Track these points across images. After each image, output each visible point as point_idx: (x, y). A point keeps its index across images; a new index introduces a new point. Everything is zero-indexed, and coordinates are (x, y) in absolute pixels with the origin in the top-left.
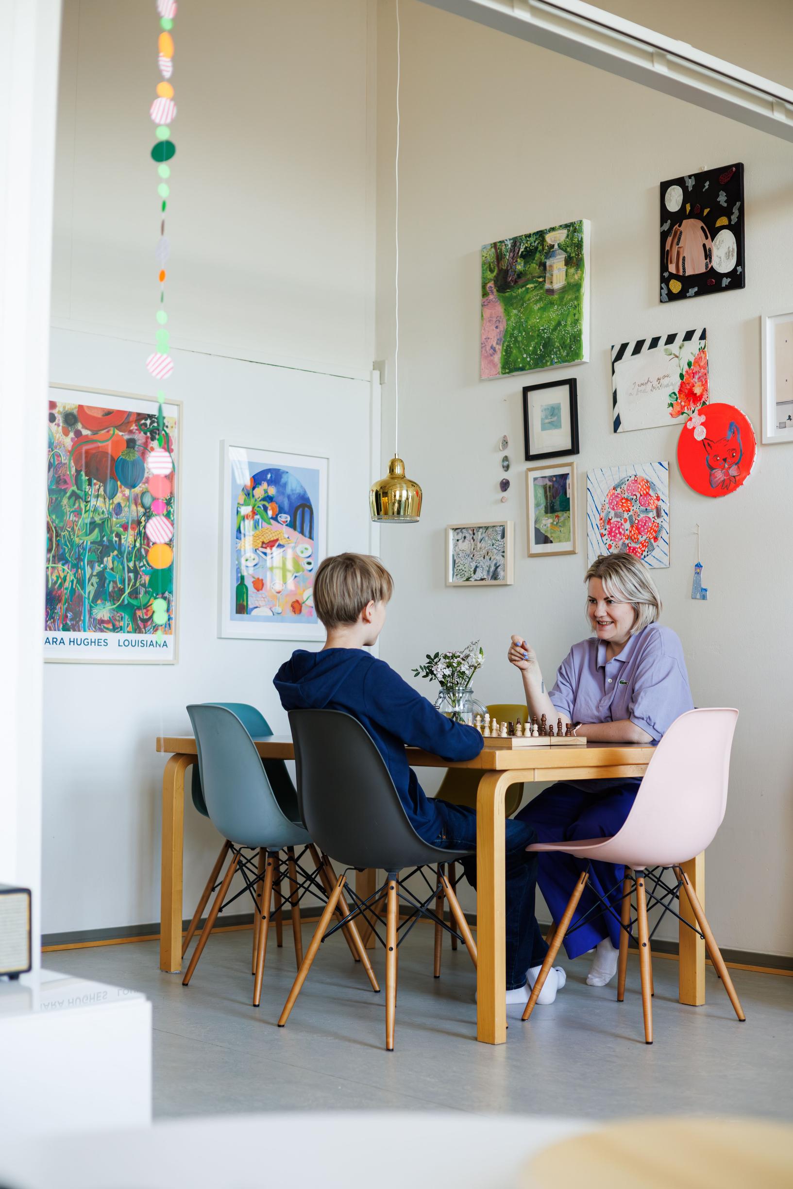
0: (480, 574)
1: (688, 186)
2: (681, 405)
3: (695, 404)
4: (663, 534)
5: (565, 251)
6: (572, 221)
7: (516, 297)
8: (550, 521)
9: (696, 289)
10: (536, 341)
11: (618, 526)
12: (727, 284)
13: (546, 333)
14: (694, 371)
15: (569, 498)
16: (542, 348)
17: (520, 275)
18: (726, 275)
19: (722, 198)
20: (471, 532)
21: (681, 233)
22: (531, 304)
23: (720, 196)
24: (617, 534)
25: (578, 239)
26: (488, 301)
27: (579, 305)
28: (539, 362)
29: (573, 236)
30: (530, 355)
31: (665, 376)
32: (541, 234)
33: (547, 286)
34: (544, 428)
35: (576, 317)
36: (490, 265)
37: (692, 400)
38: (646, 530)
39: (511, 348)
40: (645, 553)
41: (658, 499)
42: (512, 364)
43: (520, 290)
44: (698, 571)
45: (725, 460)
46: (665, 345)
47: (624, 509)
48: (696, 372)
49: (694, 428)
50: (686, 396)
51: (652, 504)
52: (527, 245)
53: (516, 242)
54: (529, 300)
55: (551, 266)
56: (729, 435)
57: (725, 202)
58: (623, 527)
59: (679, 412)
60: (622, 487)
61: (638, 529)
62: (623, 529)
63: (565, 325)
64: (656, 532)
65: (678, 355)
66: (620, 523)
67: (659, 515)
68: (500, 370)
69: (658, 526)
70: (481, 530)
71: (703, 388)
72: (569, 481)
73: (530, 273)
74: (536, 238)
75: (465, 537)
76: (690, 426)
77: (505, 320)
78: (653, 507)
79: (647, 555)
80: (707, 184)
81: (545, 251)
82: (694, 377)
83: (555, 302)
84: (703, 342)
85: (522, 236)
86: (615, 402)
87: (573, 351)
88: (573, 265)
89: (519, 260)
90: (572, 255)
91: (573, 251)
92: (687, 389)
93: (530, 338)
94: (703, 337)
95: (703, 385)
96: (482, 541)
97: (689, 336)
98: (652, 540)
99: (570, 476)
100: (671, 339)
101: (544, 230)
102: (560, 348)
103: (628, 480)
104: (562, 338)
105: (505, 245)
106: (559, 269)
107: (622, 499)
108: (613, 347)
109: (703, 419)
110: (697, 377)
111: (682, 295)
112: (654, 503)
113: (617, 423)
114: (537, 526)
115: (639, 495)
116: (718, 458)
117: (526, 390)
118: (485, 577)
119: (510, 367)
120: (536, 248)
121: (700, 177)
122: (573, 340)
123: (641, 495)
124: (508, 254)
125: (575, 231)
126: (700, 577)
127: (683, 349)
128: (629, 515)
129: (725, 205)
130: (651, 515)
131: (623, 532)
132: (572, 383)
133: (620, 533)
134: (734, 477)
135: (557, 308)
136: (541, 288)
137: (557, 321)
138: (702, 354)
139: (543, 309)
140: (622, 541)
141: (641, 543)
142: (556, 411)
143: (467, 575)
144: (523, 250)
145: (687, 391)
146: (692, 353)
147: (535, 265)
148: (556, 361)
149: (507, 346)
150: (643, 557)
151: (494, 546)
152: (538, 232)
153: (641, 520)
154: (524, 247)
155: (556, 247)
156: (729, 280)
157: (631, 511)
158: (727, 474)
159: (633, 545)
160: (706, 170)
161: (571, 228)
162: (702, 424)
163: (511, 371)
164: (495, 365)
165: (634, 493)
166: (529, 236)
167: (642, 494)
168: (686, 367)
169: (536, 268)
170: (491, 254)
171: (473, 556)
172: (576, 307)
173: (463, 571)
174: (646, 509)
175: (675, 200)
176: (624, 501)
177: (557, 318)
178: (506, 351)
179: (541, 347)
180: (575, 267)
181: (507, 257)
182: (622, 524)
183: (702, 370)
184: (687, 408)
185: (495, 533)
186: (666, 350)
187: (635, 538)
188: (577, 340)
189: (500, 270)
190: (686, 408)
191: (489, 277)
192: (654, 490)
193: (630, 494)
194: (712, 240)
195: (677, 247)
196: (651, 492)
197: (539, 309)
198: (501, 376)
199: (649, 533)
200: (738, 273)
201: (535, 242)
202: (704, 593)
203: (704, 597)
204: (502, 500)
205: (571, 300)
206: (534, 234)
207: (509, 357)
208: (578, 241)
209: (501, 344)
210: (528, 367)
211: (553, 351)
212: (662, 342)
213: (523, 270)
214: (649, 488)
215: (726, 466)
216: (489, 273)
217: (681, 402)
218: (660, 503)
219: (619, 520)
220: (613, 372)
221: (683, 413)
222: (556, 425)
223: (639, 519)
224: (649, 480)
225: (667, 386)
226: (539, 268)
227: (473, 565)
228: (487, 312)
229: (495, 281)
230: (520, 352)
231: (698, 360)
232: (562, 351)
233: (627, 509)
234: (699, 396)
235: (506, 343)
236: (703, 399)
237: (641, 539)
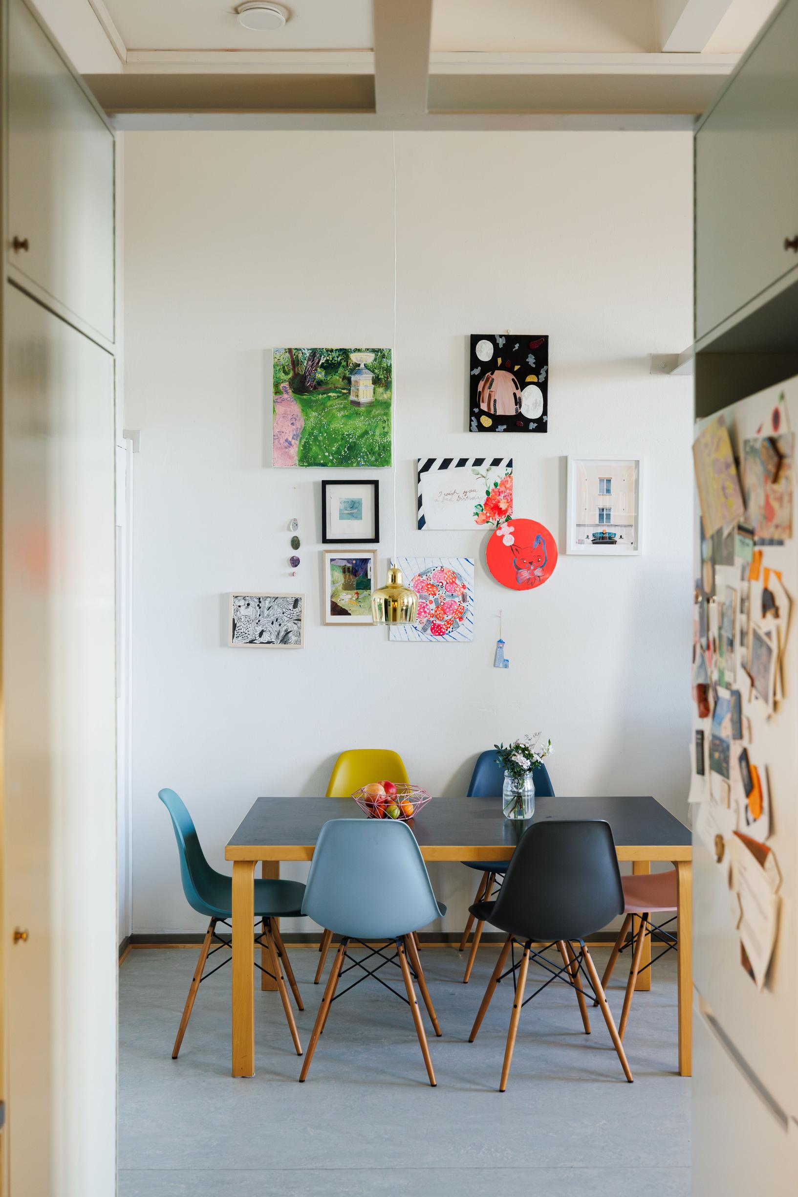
0: (266, 637)
1: (498, 344)
2: (487, 516)
3: (499, 516)
4: (469, 615)
5: (373, 372)
6: (381, 347)
7: (316, 401)
8: (350, 596)
9: (505, 427)
10: (340, 443)
11: (423, 606)
12: (534, 428)
13: (352, 438)
14: (500, 491)
15: (370, 579)
16: (346, 450)
17: (320, 383)
18: (534, 421)
19: (531, 360)
20: (257, 601)
21: (493, 380)
22: (334, 411)
23: (529, 358)
24: (421, 612)
25: (387, 364)
26: (282, 399)
27: (388, 420)
28: (344, 461)
29: (381, 361)
30: (332, 454)
31: (471, 491)
32: (345, 352)
33: (352, 397)
34: (342, 517)
35: (386, 430)
36: (284, 368)
37: (497, 513)
38: (452, 611)
39: (310, 445)
40: (450, 629)
41: (464, 587)
42: (311, 459)
43: (320, 396)
44: (501, 645)
45: (531, 563)
46: (473, 466)
47: (429, 593)
48: (502, 492)
49: (503, 536)
50: (491, 509)
51: (458, 591)
52: (328, 358)
53: (315, 353)
54: (331, 406)
55: (356, 382)
56: (535, 544)
57: (534, 363)
58: (428, 607)
59: (484, 520)
60: (428, 575)
61: (443, 609)
62: (428, 609)
63: (374, 435)
64: (461, 613)
65: (485, 476)
66: (425, 604)
67: (464, 600)
68: (297, 462)
69: (463, 609)
70: (269, 599)
71: (508, 504)
72: (370, 565)
73: (332, 384)
74: (339, 355)
75: (248, 605)
76: (499, 533)
77: (302, 419)
78: (459, 593)
79: (452, 631)
80: (517, 346)
81: (349, 367)
82: (499, 495)
83: (362, 413)
84: (509, 469)
85: (323, 349)
86: (420, 504)
87: (382, 458)
88: (381, 385)
89: (319, 370)
90: (380, 377)
91: (381, 373)
92: (492, 503)
93: (334, 441)
94: (510, 465)
95: (508, 502)
96: (271, 609)
97: (496, 462)
98: (458, 620)
99: (372, 561)
100: (479, 462)
101: (349, 349)
102: (368, 453)
103: (434, 570)
104: (370, 445)
105: (303, 353)
106: (366, 386)
107: (428, 585)
108: (419, 460)
109: (512, 529)
110: (502, 495)
111: (492, 429)
112: (460, 590)
113: (421, 523)
114: (333, 600)
115: (445, 583)
116: (525, 561)
117: (325, 483)
118: (273, 640)
119: (307, 460)
120: (340, 363)
121: (511, 339)
122: (382, 448)
123: (447, 583)
124: (306, 362)
125: (383, 356)
126: (503, 651)
127: (490, 472)
128: (435, 598)
129: (534, 366)
130: (457, 600)
131: (428, 611)
132: (375, 483)
133: (425, 612)
134: (539, 577)
135: (364, 419)
136: (345, 399)
137: (364, 430)
138: (508, 478)
139: (348, 417)
140: (427, 618)
141: (446, 621)
142: (357, 505)
143: (250, 638)
144: (324, 361)
145: (492, 505)
146: (498, 476)
147: (338, 378)
148: (363, 464)
149: (305, 442)
150: (447, 632)
151: (285, 614)
152: (341, 350)
153: (447, 603)
154: (325, 359)
155: (362, 366)
156: (536, 425)
157: (437, 595)
158: (532, 574)
159: (438, 622)
160: (510, 334)
161: (379, 353)
162: (511, 533)
163: (310, 465)
164: (290, 457)
165: (440, 581)
166: (332, 351)
167: (448, 582)
168: (492, 487)
169: (339, 380)
170: (286, 359)
171: (259, 621)
172: (385, 422)
173: (246, 634)
174: (452, 595)
175: (485, 351)
176: (429, 586)
177: (364, 428)
178: (304, 446)
179: (346, 449)
180: (384, 388)
181: (305, 364)
182: (427, 605)
183: (508, 491)
184: (492, 518)
185: (285, 603)
186: (473, 470)
187: (440, 617)
188: (387, 450)
189: (296, 375)
190: (491, 518)
191: (282, 378)
192: (460, 580)
193: (436, 581)
194: (522, 391)
195: (489, 390)
196: (457, 581)
197: (343, 416)
198: (298, 467)
199: (454, 614)
200: (544, 421)
201: (338, 357)
202: (506, 662)
203: (506, 666)
204: (293, 574)
205: (379, 415)
206: (336, 350)
207: (308, 452)
208: (387, 366)
209: (299, 439)
210: (330, 464)
211: (360, 455)
212: (470, 463)
213: (324, 379)
214: (455, 578)
215: (532, 568)
216: (283, 374)
217: (486, 513)
218: (466, 591)
219: (424, 601)
220: (419, 480)
221: (488, 522)
222: (358, 516)
223: (444, 602)
224: (455, 571)
225: (473, 498)
226: (343, 381)
227: (259, 629)
228: (280, 409)
229: (289, 383)
230: (321, 449)
231: (503, 483)
232: (369, 456)
233: (433, 593)
234: (504, 511)
235: (305, 440)
236: (508, 514)
237: (446, 618)
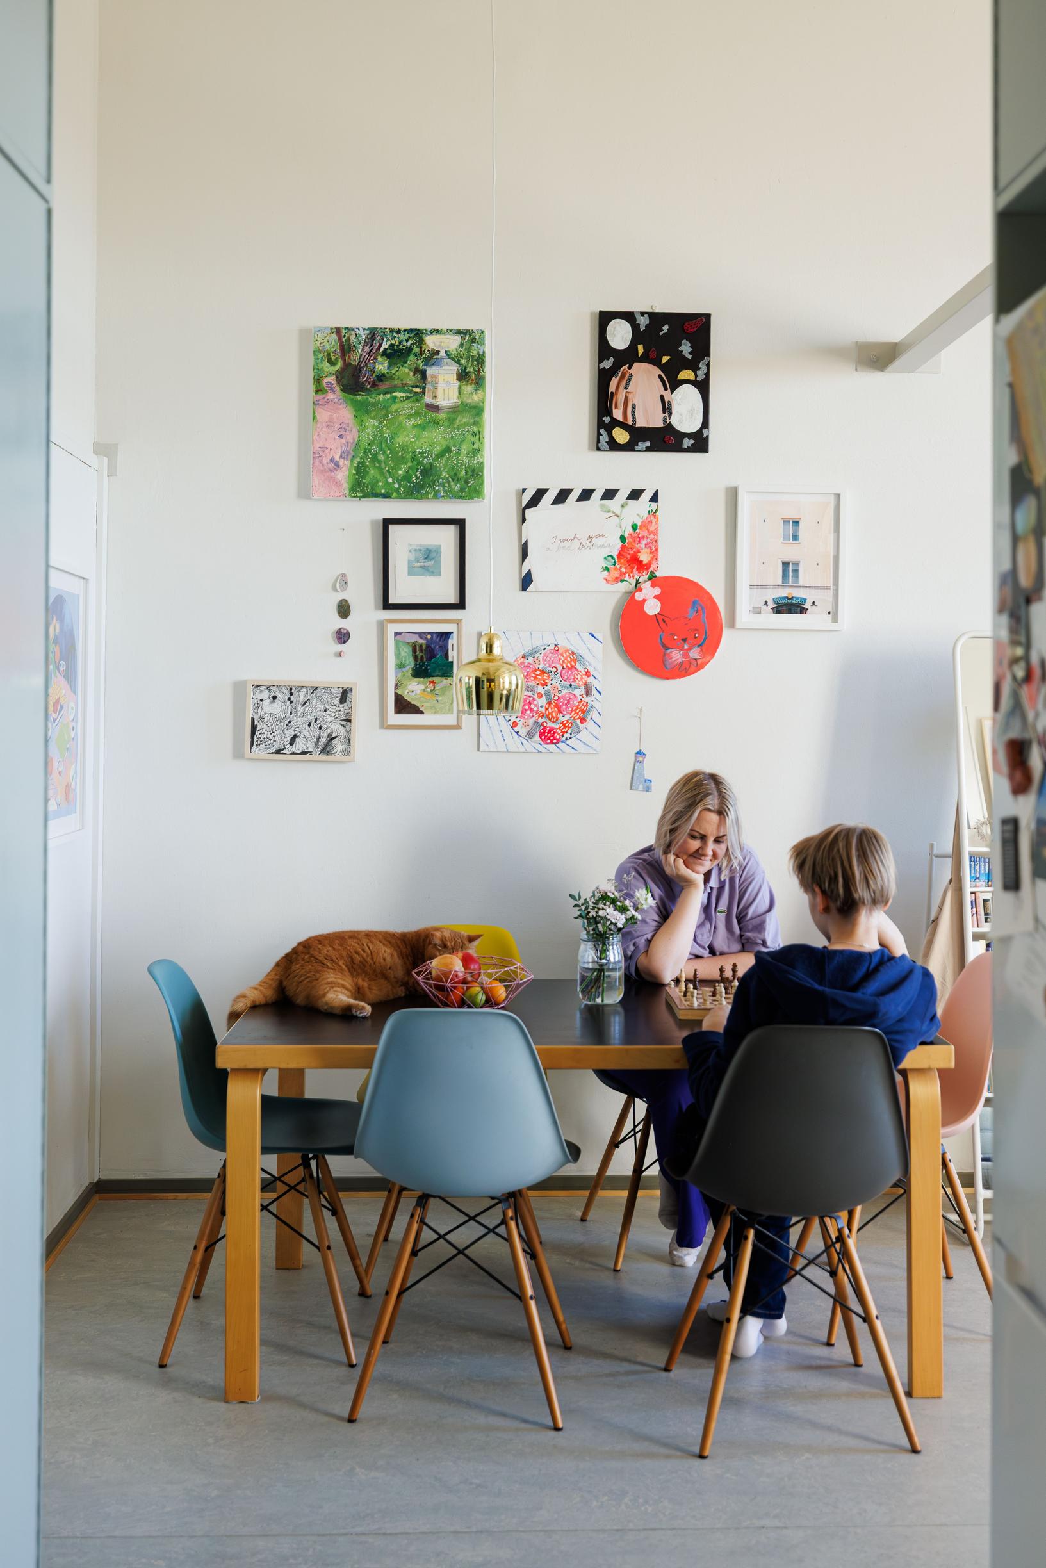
0: (299, 745)
1: (639, 325)
2: (621, 572)
3: (639, 573)
4: (594, 714)
5: (458, 362)
6: (470, 327)
7: (375, 404)
8: (422, 687)
9: (648, 444)
10: (409, 464)
11: (528, 701)
12: (690, 445)
13: (427, 457)
14: (640, 536)
15: (452, 662)
16: (419, 475)
17: (381, 378)
18: (690, 436)
19: (686, 348)
20: (287, 692)
21: (631, 376)
22: (401, 418)
23: (683, 345)
24: (526, 710)
25: (478, 352)
26: (326, 400)
27: (479, 432)
28: (415, 490)
29: (470, 346)
30: (398, 480)
31: (598, 536)
32: (417, 334)
33: (428, 399)
34: (412, 572)
35: (476, 446)
36: (329, 355)
37: (635, 568)
38: (570, 709)
39: (366, 467)
40: (567, 735)
41: (588, 674)
42: (367, 487)
43: (382, 397)
44: (641, 759)
45: (684, 640)
46: (601, 499)
47: (538, 682)
48: (643, 537)
49: (644, 600)
50: (628, 562)
51: (579, 679)
52: (393, 342)
53: (374, 334)
54: (397, 411)
55: (433, 376)
56: (691, 613)
57: (690, 353)
58: (535, 703)
59: (617, 578)
60: (536, 656)
61: (557, 706)
62: (536, 706)
63: (458, 454)
64: (583, 712)
65: (619, 514)
66: (531, 698)
67: (588, 693)
68: (347, 492)
69: (587, 706)
70: (304, 690)
71: (651, 555)
72: (452, 641)
73: (398, 379)
74: (409, 337)
75: (275, 698)
76: (639, 596)
77: (355, 430)
78: (581, 683)
79: (570, 738)
80: (666, 328)
81: (424, 356)
82: (639, 542)
83: (441, 422)
84: (654, 505)
85: (386, 328)
86: (524, 554)
87: (470, 486)
88: (470, 382)
89: (380, 358)
90: (468, 370)
91: (470, 364)
92: (629, 554)
93: (399, 461)
94: (655, 498)
95: (651, 553)
96: (307, 704)
97: (635, 495)
98: (578, 721)
99: (455, 636)
100: (610, 494)
101: (423, 330)
102: (450, 479)
103: (544, 649)
104: (453, 468)
105: (356, 334)
106: (448, 383)
107: (536, 670)
108: (524, 490)
109: (657, 591)
110: (644, 542)
111: (629, 447)
112: (582, 678)
113: (526, 581)
114: (399, 692)
115: (560, 668)
116: (676, 637)
117: (387, 522)
118: (310, 750)
119: (362, 488)
120: (410, 350)
121: (657, 319)
122: (470, 473)
123: (563, 668)
124: (361, 347)
125: (473, 341)
126: (643, 767)
127: (626, 509)
128: (545, 690)
129: (690, 357)
130: (577, 692)
131: (535, 709)
132: (460, 523)
133: (531, 710)
134: (696, 659)
135: (445, 431)
136: (418, 401)
137: (444, 447)
138: (652, 518)
139: (423, 427)
140: (534, 719)
141: (562, 723)
142: (433, 555)
143: (277, 746)
144: (387, 347)
145: (629, 557)
146: (638, 515)
147: (407, 370)
148: (442, 494)
149: (359, 463)
150: (563, 739)
151: (328, 712)
152: (411, 330)
153: (563, 697)
154: (389, 343)
155: (442, 354)
156: (692, 441)
157: (549, 685)
158: (686, 655)
159: (550, 725)
160: (657, 311)
161: (468, 336)
162: (656, 597)
163: (365, 496)
164: (338, 484)
165: (553, 665)
166: (398, 331)
167: (565, 667)
168: (629, 530)
169: (409, 375)
170: (331, 343)
171: (290, 722)
172: (476, 434)
173: (270, 740)
174: (571, 685)
175: (620, 336)
176: (538, 673)
177: (444, 444)
178: (358, 469)
179: (418, 473)
180: (473, 386)
181: (360, 351)
182: (534, 700)
183: (652, 536)
184: (629, 575)
185: (329, 695)
186: (602, 506)
187: (553, 717)
188: (478, 475)
189: (347, 365)
190: (627, 575)
191: (326, 370)
192: (582, 664)
193: (548, 665)
194: (672, 392)
195: (625, 391)
196: (578, 666)
197: (414, 426)
198: (347, 498)
199: (573, 713)
200: (704, 436)
201: (407, 341)
202: (648, 784)
203: (648, 789)
204: (340, 654)
205: (466, 424)
206: (405, 331)
207: (364, 477)
208: (479, 355)
209: (350, 458)
210: (395, 495)
211: (438, 482)
212: (597, 496)
213: (387, 373)
214: (575, 661)
215: (686, 647)
216: (328, 364)
217: (621, 567)
218: (591, 679)
219: (530, 694)
220: (524, 520)
221: (622, 581)
222: (434, 571)
223: (559, 695)
224: (576, 651)
225: (602, 546)
226: (414, 375)
227: (290, 733)
228: (323, 415)
229: (337, 377)
230: (382, 474)
231: (646, 525)
232: (452, 483)
233: (542, 682)
234: (646, 565)
235: (358, 459)
236: (651, 569)
237: (561, 719)
